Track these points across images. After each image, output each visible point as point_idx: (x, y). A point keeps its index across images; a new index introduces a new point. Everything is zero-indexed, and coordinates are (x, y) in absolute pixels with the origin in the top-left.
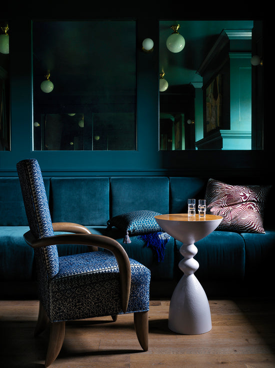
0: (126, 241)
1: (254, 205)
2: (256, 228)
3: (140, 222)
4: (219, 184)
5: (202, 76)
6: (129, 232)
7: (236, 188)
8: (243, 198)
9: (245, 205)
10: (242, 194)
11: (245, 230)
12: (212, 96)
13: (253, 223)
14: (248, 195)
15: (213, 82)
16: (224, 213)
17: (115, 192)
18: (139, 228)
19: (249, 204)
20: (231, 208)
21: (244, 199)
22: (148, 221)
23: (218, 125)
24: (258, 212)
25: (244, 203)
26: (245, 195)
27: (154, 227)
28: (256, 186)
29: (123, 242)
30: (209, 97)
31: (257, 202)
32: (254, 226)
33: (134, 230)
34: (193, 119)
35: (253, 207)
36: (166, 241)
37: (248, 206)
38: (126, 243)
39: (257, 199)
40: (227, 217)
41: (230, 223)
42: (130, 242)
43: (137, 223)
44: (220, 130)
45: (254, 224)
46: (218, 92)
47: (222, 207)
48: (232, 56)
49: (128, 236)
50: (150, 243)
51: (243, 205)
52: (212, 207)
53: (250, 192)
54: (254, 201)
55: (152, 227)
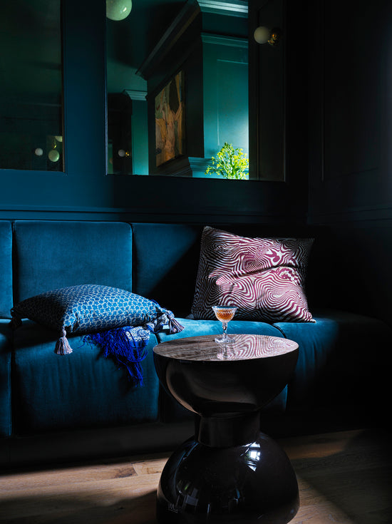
0: (62, 350)
1: (290, 272)
2: (300, 313)
3: (89, 308)
4: (224, 236)
5: (145, 79)
6: (68, 329)
7: (257, 241)
8: (272, 259)
9: (276, 272)
10: (270, 253)
11: (281, 318)
12: (167, 108)
13: (293, 304)
14: (279, 254)
15: (168, 86)
16: (241, 288)
17: (24, 249)
18: (86, 320)
19: (283, 270)
20: (252, 278)
21: (275, 261)
22: (105, 305)
23: (181, 153)
24: (299, 284)
25: (275, 269)
26: (274, 254)
27: (117, 317)
28: (291, 239)
29: (56, 351)
30: (161, 108)
31: (295, 267)
32: (297, 310)
33: (76, 325)
34: (128, 148)
35: (290, 275)
36: (143, 343)
37: (282, 274)
38: (62, 354)
39: (295, 262)
40: (248, 294)
41: (253, 304)
42: (70, 351)
43: (82, 309)
44: (189, 158)
45: (296, 305)
46: (180, 99)
47: (236, 276)
48: (208, 40)
49: (65, 339)
50: (110, 349)
51: (273, 272)
52: (218, 277)
53: (283, 250)
54: (290, 265)
55: (113, 317)
